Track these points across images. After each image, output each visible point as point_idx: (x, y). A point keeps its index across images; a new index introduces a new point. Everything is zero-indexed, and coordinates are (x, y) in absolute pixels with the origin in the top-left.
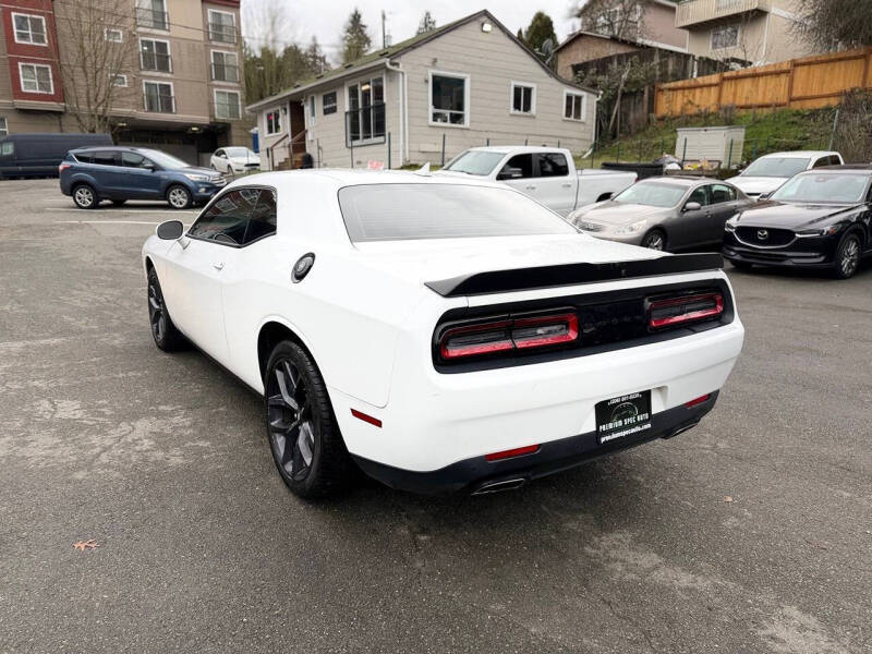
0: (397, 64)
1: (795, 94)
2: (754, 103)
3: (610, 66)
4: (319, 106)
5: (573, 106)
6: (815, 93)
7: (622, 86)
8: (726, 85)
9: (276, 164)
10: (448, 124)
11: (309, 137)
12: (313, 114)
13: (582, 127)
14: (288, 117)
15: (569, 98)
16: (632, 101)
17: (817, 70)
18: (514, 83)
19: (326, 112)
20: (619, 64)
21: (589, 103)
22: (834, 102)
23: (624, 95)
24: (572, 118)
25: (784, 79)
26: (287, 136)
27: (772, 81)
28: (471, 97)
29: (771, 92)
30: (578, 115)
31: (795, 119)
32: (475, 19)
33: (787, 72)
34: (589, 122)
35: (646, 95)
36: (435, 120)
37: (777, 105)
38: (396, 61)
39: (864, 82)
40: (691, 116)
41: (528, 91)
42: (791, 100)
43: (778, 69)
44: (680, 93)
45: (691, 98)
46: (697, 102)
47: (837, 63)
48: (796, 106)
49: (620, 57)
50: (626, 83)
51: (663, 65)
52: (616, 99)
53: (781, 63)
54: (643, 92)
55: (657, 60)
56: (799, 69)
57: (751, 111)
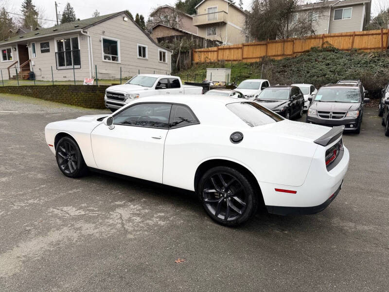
0: (86, 32)
1: (244, 57)
2: (230, 59)
3: (173, 40)
4: (38, 48)
5: (162, 56)
6: (251, 57)
7: (180, 49)
8: (220, 52)
9: (12, 76)
10: (111, 61)
11: (32, 63)
12: (34, 52)
13: (166, 66)
14: (17, 52)
15: (160, 53)
16: (184, 55)
17: (251, 48)
18: (138, 45)
19: (43, 52)
20: (177, 40)
21: (168, 55)
22: (258, 60)
23: (182, 53)
24: (162, 61)
25: (240, 50)
26: (17, 62)
27: (236, 51)
28: (121, 50)
29: (235, 55)
30: (164, 60)
31: (246, 66)
32: (120, 15)
33: (241, 48)
34: (169, 64)
35: (190, 53)
36: (105, 59)
37: (239, 60)
38: (86, 31)
39: (266, 54)
40: (208, 63)
41: (144, 48)
42: (243, 59)
43: (238, 46)
44: (203, 53)
45: (207, 56)
46: (209, 58)
47: (257, 46)
48: (245, 61)
49: (177, 36)
50: (182, 48)
51: (195, 42)
52: (178, 54)
53: (239, 45)
54: (189, 52)
55: (192, 39)
56: (245, 47)
57: (230, 62)
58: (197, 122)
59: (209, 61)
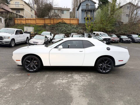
6: (39, 23)
7: (8, 17)
8: (27, 20)
16: (10, 20)
21: (3, 20)
25: (35, 20)
29: (33, 22)
34: (3, 23)
35: (13, 20)
39: (45, 23)
44: (19, 20)
47: (41, 20)
48: (37, 25)
57: (32, 25)
58: (94, 45)
59: (22, 23)
